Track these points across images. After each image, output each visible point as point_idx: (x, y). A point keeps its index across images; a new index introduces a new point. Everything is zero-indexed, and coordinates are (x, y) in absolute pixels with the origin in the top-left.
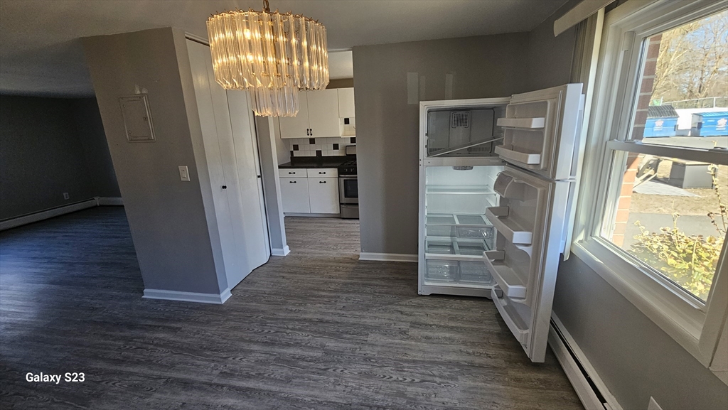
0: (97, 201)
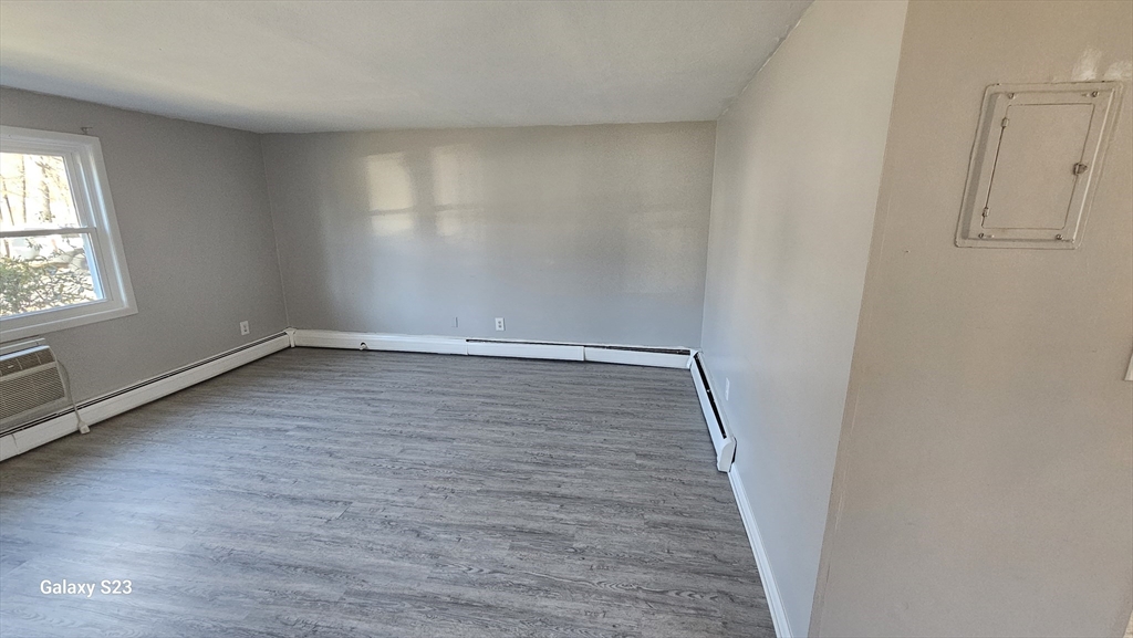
0: (293, 337)
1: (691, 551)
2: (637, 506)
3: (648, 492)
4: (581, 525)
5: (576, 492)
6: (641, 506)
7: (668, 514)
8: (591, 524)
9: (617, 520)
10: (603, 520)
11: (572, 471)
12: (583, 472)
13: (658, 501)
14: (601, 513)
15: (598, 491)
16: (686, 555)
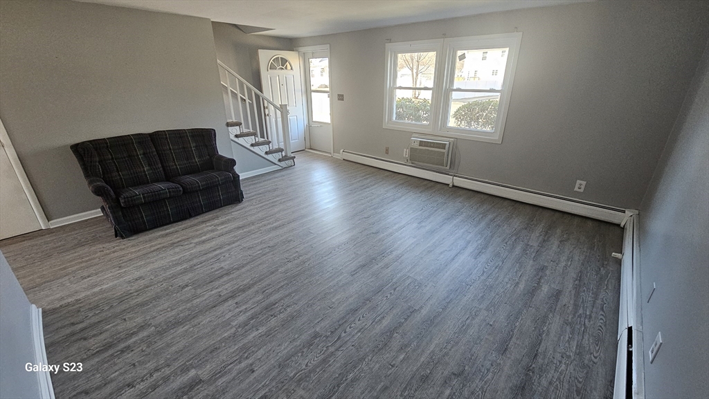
1: (106, 330)
2: (165, 331)
3: (162, 348)
4: (196, 296)
5: (221, 308)
6: (161, 333)
7: (135, 342)
8: (189, 300)
9: (173, 313)
10: (185, 307)
11: (242, 318)
12: (234, 324)
13: (148, 347)
14: (189, 309)
15: (205, 319)
16: (109, 326)
